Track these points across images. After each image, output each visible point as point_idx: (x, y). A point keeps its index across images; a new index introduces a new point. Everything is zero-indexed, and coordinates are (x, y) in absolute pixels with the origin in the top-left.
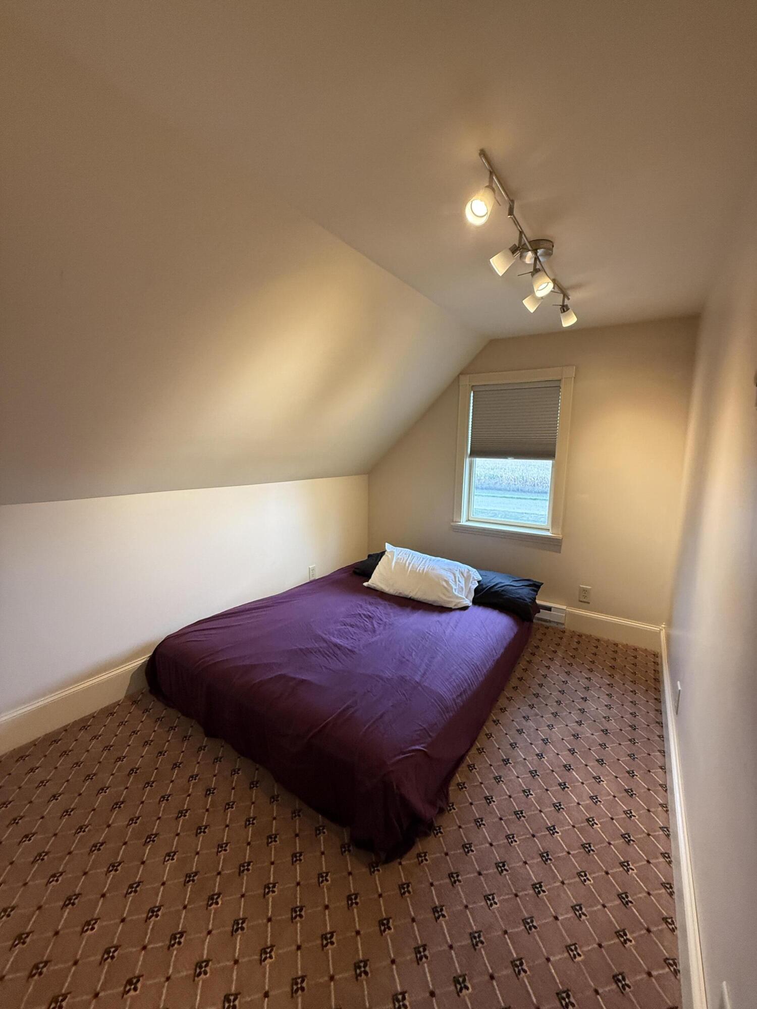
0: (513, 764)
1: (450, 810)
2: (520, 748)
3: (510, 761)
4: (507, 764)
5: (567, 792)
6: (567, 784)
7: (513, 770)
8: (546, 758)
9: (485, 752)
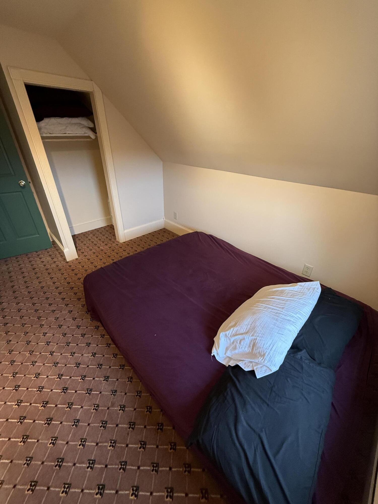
0: (90, 357)
1: (91, 319)
2: (96, 369)
3: (92, 357)
4: (92, 354)
5: (56, 376)
6: (59, 379)
7: (87, 355)
8: (80, 380)
9: (106, 347)
